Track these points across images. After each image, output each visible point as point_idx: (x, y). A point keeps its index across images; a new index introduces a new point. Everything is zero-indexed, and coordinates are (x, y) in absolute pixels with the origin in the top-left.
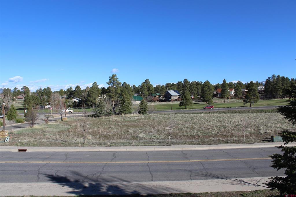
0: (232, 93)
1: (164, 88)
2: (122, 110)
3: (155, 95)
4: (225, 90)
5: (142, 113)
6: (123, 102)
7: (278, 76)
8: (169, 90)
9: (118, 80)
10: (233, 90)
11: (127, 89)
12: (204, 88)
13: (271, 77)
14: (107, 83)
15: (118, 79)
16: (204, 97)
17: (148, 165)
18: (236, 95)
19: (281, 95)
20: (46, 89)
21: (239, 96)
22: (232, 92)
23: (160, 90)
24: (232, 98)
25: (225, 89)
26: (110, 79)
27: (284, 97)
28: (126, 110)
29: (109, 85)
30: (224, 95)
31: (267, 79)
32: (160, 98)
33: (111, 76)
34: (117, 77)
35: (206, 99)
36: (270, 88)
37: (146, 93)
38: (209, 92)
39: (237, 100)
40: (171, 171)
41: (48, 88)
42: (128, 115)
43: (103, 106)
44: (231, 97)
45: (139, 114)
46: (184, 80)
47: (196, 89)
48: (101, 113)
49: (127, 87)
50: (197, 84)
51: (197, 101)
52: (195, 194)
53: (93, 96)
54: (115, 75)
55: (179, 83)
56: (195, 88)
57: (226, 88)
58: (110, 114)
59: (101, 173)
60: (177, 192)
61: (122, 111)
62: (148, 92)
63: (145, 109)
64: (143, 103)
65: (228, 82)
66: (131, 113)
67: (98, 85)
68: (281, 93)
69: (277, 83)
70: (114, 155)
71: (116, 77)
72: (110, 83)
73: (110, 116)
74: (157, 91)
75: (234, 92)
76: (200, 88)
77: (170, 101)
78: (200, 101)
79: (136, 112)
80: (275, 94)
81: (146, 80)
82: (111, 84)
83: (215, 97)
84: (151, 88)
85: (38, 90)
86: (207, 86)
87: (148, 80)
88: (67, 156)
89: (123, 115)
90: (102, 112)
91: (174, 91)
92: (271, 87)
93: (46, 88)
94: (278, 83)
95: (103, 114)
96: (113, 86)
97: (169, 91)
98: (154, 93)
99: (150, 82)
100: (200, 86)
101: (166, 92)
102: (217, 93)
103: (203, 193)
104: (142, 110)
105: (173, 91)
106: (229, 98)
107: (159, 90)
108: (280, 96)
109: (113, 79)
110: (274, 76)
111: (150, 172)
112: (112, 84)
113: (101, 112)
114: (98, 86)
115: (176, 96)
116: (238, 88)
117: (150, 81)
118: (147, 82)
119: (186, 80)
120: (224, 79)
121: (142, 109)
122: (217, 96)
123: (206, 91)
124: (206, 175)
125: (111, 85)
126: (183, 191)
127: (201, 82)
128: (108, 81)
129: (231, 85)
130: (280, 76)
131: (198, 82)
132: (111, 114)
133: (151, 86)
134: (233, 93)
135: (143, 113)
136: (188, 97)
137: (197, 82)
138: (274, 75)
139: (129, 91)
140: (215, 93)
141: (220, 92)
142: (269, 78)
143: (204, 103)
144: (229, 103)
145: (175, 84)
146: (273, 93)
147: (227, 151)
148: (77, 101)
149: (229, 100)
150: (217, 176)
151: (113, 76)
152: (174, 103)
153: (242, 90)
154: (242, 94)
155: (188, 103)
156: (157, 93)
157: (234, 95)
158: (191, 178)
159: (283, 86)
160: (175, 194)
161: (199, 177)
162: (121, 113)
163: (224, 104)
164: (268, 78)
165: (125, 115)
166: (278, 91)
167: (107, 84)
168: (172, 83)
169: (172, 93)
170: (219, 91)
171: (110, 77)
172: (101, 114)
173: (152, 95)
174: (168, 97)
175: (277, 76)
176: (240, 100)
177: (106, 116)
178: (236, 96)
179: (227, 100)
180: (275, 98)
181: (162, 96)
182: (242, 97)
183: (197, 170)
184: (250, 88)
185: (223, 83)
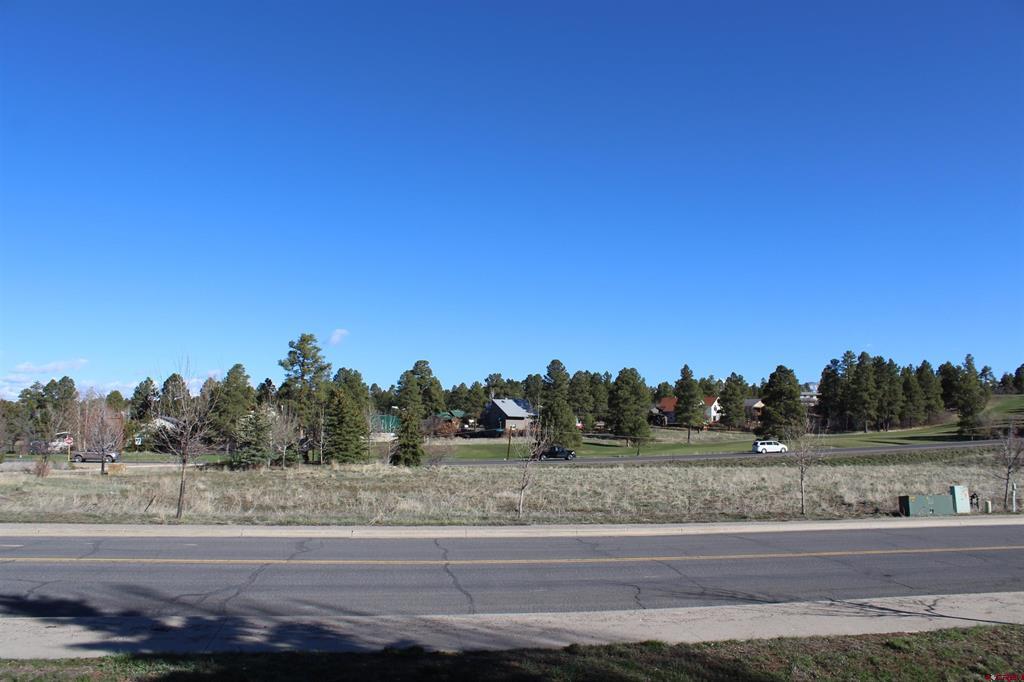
0: (714, 413)
1: (482, 394)
2: (332, 449)
3: (446, 415)
4: (691, 400)
5: (403, 462)
6: (335, 418)
7: (863, 356)
8: (497, 396)
9: (319, 354)
10: (716, 403)
11: (351, 387)
12: (619, 392)
13: (839, 358)
14: (281, 364)
15: (319, 350)
16: (619, 422)
17: (446, 568)
18: (725, 417)
19: (873, 420)
20: (55, 384)
21: (737, 422)
22: (713, 407)
23: (467, 399)
24: (711, 428)
25: (692, 396)
26: (292, 349)
27: (882, 428)
28: (346, 450)
29: (287, 372)
30: (686, 414)
31: (829, 367)
32: (466, 426)
33: (296, 340)
34: (318, 345)
35: (626, 428)
36: (836, 395)
37: (417, 406)
38: (636, 407)
39: (730, 435)
40: (549, 585)
41: (65, 379)
42: (354, 467)
43: (262, 429)
44: (710, 425)
45: (395, 464)
46: (549, 364)
47: (592, 399)
48: (254, 456)
49: (351, 381)
50: (594, 379)
51: (593, 436)
52: (678, 645)
53: (230, 408)
54: (311, 336)
55: (531, 381)
56: (587, 395)
57: (693, 393)
58: (287, 460)
59: (240, 589)
60: (594, 642)
61: (331, 453)
62: (424, 406)
63: (414, 446)
64: (407, 427)
65: (697, 376)
66: (366, 460)
67: (248, 377)
68: (873, 413)
69: (858, 379)
70: (302, 546)
71: (314, 343)
72: (292, 364)
73: (287, 466)
74: (454, 402)
75: (719, 408)
76: (604, 396)
77: (500, 435)
78: (604, 438)
79: (382, 458)
80: (856, 416)
81: (416, 365)
82: (295, 369)
83: (657, 424)
84: (433, 391)
85: (26, 390)
86: (628, 383)
87: (426, 363)
88: (97, 546)
89: (336, 466)
90: (258, 451)
91: (516, 401)
92: (840, 391)
93: (57, 381)
94: (862, 380)
95: (263, 457)
96: (303, 376)
97: (498, 402)
98: (443, 411)
99: (430, 372)
100: (602, 388)
101: (487, 405)
102: (660, 410)
103: (716, 644)
104: (405, 453)
105: (511, 401)
106: (702, 429)
107: (460, 398)
108: (872, 424)
109: (302, 353)
110: (848, 355)
111: (458, 587)
112: (297, 368)
113: (254, 452)
114: (249, 381)
115: (522, 418)
116: (734, 394)
117: (431, 366)
118: (420, 369)
119: (555, 367)
120: (686, 367)
121: (404, 446)
122: (663, 421)
123: (626, 401)
124: (703, 594)
125: (296, 372)
126: (622, 639)
127: (607, 374)
128: (284, 357)
129: (707, 387)
130: (868, 355)
131: (595, 374)
132: (290, 462)
133: (435, 383)
134: (714, 411)
135: (407, 463)
136: (565, 417)
137: (592, 373)
138: (848, 352)
139: (357, 395)
140: (655, 411)
141: (672, 409)
142: (835, 362)
143: (618, 443)
144: (702, 445)
145: (518, 382)
146: (848, 412)
147: (752, 538)
148: (169, 426)
149: (704, 435)
150: (751, 596)
151: (304, 340)
152: (515, 441)
153: (747, 402)
154: (747, 417)
155: (565, 439)
156: (455, 408)
157: (717, 419)
158: (642, 602)
159: (878, 388)
160: (591, 647)
161: (675, 600)
162: (328, 456)
163: (688, 445)
164: (829, 363)
165: (342, 468)
166: (864, 404)
167: (281, 368)
168: (508, 380)
169: (508, 407)
170: (669, 404)
171: (291, 344)
172: (256, 458)
173: (439, 416)
174: (493, 423)
175: (858, 354)
176: (742, 436)
177: (273, 467)
178: (725, 422)
179: (695, 435)
180: (855, 430)
181: (471, 421)
182: (746, 426)
183: (657, 583)
184: (777, 389)
185: (680, 378)
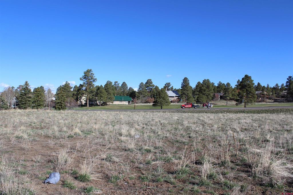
21: (228, 98)
34: (93, 73)
87: (151, 80)
91: (173, 91)
97: (167, 92)
115: (174, 97)
118: (149, 82)
119: (185, 80)
169: (170, 93)
